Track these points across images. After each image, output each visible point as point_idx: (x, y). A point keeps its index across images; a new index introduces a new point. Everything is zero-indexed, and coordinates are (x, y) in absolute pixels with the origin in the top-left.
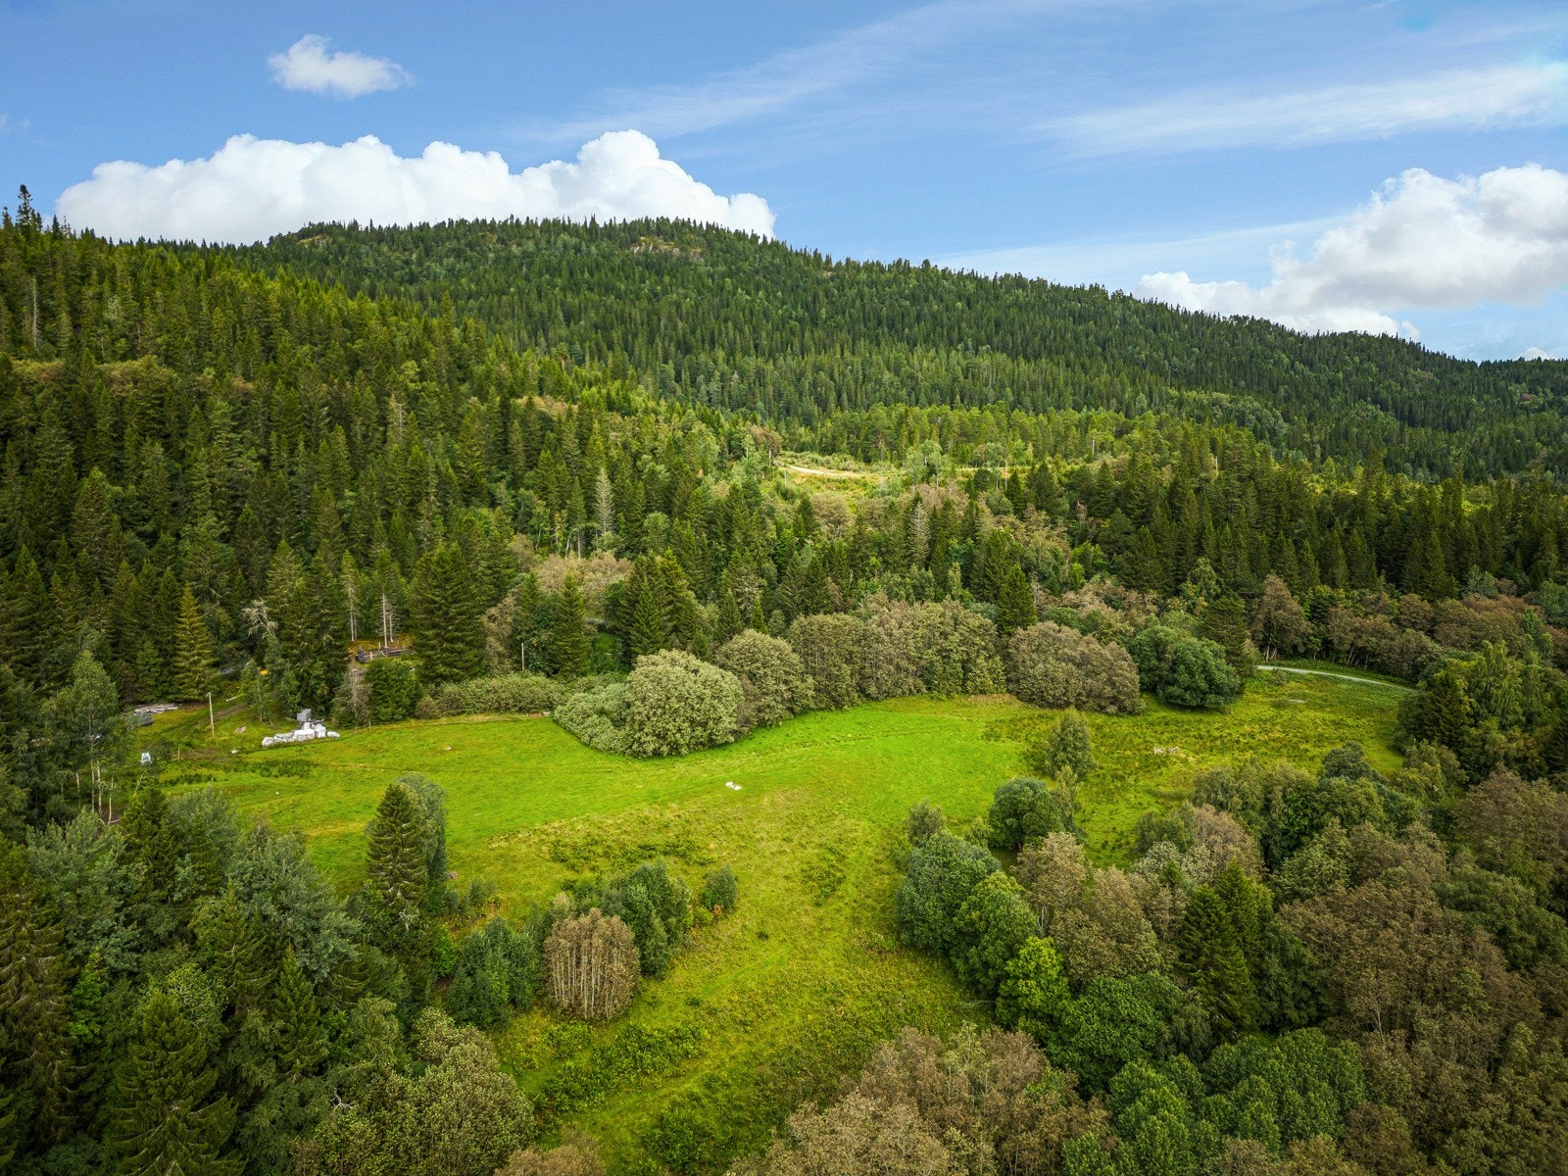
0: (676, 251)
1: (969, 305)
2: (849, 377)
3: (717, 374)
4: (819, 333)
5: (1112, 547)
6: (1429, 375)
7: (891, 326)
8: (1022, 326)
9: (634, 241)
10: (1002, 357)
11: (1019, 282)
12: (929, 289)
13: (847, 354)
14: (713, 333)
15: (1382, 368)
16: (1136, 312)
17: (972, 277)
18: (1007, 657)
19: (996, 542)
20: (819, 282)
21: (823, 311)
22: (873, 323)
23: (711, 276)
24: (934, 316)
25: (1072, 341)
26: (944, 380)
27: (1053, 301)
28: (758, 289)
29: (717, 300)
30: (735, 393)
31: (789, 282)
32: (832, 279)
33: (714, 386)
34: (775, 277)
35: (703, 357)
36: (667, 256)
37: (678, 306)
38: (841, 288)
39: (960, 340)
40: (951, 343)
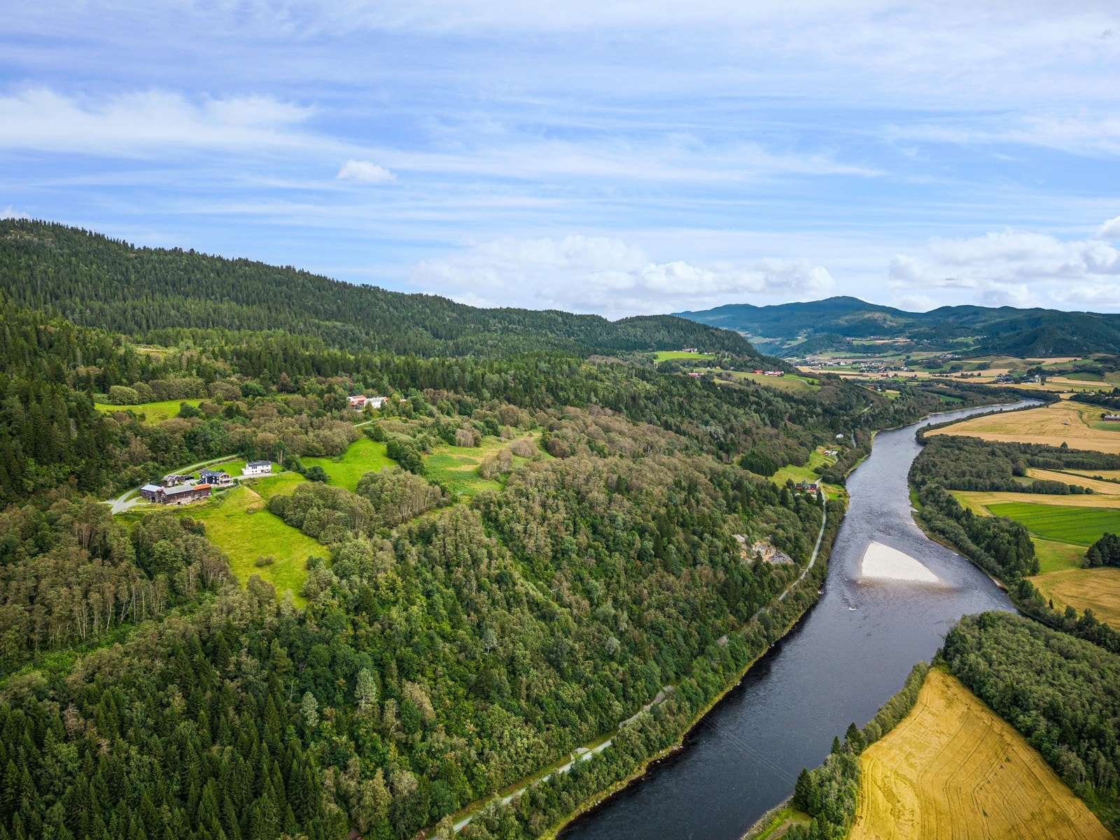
0: (36, 239)
1: (218, 274)
2: (152, 312)
3: (78, 310)
4: (132, 289)
5: (241, 366)
6: (454, 315)
7: (174, 285)
8: (247, 288)
9: (6, 233)
10: (233, 304)
11: (246, 263)
12: (194, 266)
13: (149, 301)
14: (70, 289)
15: (432, 311)
16: (310, 281)
17: (220, 259)
18: (208, 390)
19: (206, 365)
20: (128, 260)
21: (133, 276)
22: (163, 284)
23: (62, 256)
24: (198, 281)
25: (273, 297)
26: (203, 315)
27: (266, 274)
28: (92, 263)
29: (68, 269)
30: (89, 319)
31: (110, 259)
32: (136, 258)
33: (77, 316)
34: (101, 256)
35: (68, 302)
36: (30, 242)
37: (46, 272)
38: (142, 263)
39: (213, 294)
40: (208, 296)
